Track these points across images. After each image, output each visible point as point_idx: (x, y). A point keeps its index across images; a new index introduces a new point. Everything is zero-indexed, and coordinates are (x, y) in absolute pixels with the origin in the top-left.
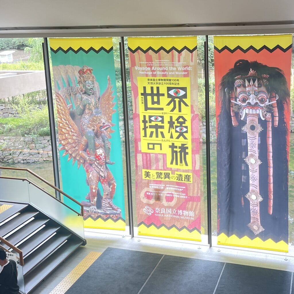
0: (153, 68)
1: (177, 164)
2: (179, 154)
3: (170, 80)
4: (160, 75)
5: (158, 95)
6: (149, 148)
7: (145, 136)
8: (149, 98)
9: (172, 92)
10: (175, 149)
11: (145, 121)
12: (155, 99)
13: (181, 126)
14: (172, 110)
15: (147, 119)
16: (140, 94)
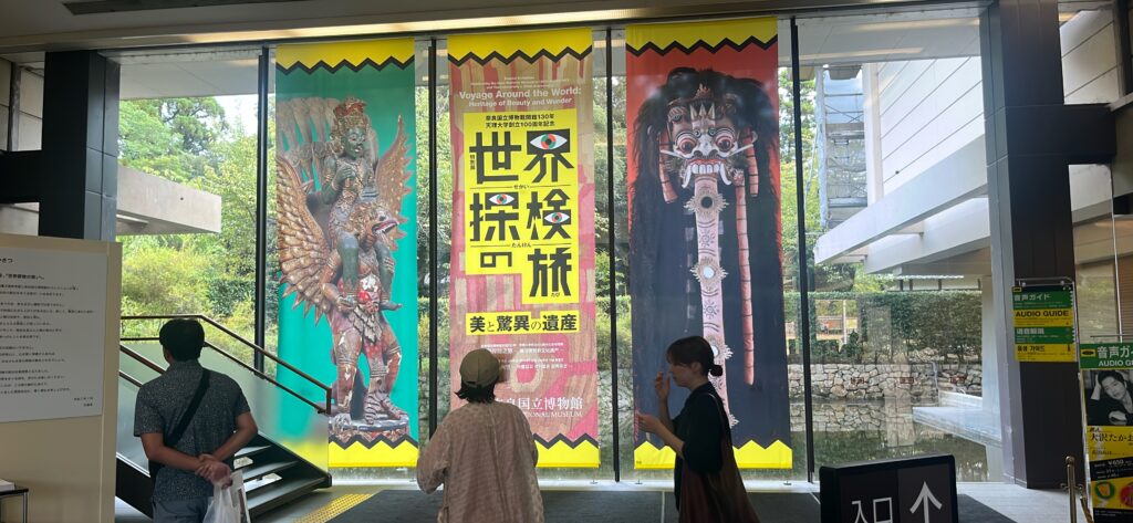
0: (499, 94)
1: (544, 293)
2: (550, 271)
3: (534, 117)
4: (513, 108)
5: (509, 148)
6: (483, 265)
7: (477, 237)
8: (488, 156)
9: (537, 142)
10: (541, 262)
11: (476, 207)
12: (501, 157)
13: (557, 210)
14: (538, 179)
15: (482, 201)
16: (467, 149)
